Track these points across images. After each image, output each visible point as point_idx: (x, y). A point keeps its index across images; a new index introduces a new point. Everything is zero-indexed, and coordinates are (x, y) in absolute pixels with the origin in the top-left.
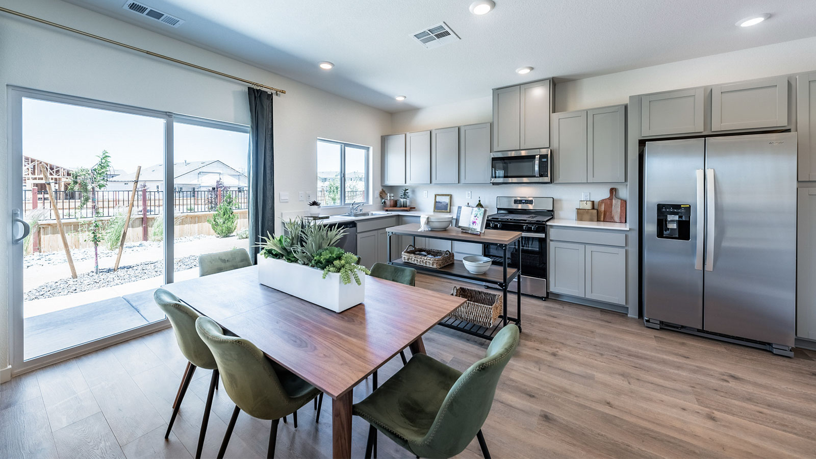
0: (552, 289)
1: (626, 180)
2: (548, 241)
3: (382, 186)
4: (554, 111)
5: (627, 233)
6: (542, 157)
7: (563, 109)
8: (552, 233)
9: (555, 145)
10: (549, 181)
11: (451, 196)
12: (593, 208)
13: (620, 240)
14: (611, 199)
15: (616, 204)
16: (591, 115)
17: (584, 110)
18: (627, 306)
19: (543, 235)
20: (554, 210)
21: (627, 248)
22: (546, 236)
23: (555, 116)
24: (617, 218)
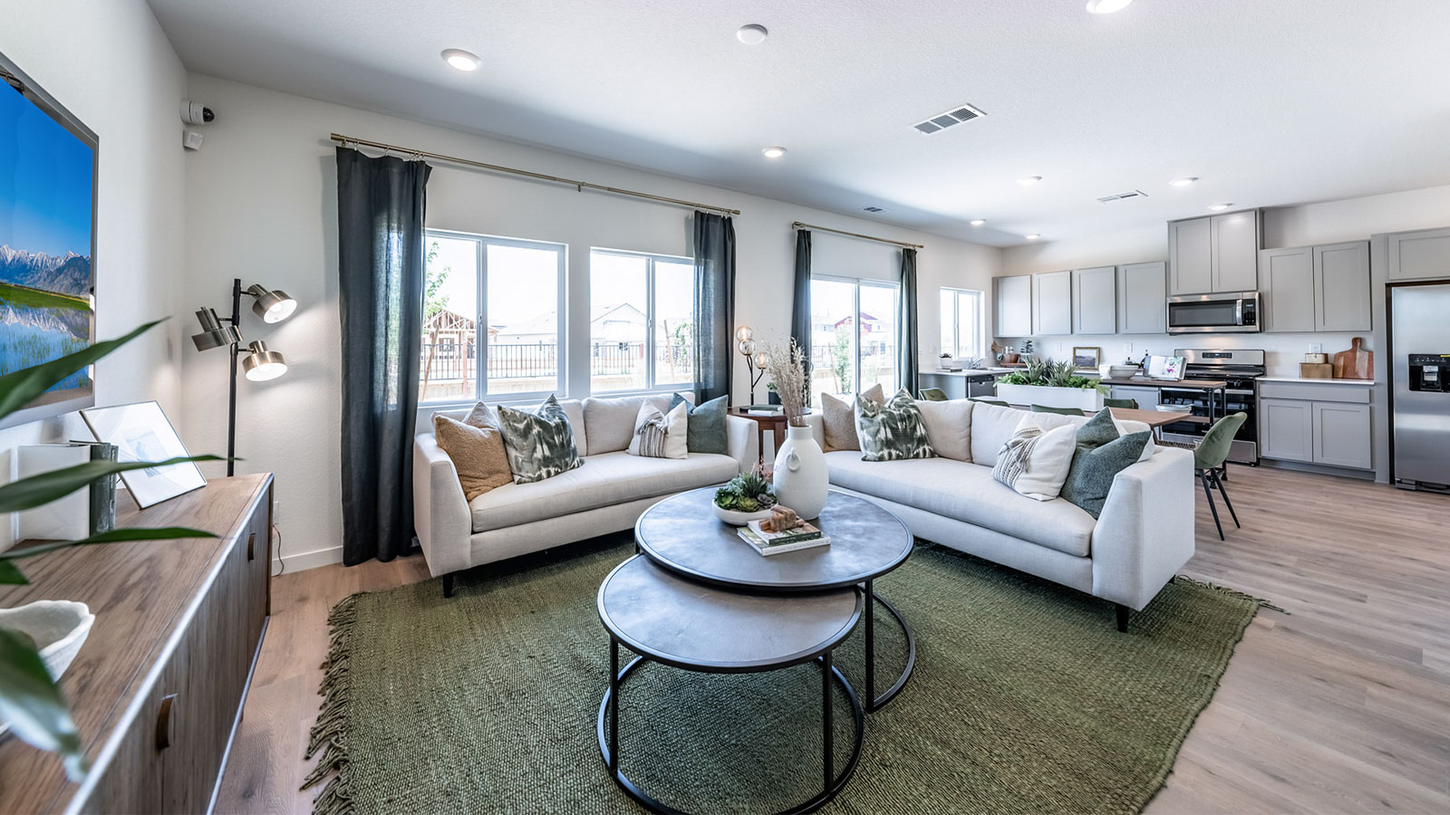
0: (1265, 453)
1: (1372, 329)
2: (1258, 398)
3: (995, 338)
4: (1263, 247)
5: (1372, 388)
6: (1245, 302)
7: (1277, 245)
8: (1264, 390)
9: (1265, 287)
10: (1258, 329)
11: (1099, 349)
12: (1326, 361)
13: (1363, 395)
14: (1353, 351)
15: (1362, 358)
16: (1319, 254)
17: (1309, 247)
18: (1373, 470)
19: (1251, 392)
20: (1266, 365)
21: (1372, 405)
22: (1254, 392)
23: (1264, 254)
24: (1363, 374)
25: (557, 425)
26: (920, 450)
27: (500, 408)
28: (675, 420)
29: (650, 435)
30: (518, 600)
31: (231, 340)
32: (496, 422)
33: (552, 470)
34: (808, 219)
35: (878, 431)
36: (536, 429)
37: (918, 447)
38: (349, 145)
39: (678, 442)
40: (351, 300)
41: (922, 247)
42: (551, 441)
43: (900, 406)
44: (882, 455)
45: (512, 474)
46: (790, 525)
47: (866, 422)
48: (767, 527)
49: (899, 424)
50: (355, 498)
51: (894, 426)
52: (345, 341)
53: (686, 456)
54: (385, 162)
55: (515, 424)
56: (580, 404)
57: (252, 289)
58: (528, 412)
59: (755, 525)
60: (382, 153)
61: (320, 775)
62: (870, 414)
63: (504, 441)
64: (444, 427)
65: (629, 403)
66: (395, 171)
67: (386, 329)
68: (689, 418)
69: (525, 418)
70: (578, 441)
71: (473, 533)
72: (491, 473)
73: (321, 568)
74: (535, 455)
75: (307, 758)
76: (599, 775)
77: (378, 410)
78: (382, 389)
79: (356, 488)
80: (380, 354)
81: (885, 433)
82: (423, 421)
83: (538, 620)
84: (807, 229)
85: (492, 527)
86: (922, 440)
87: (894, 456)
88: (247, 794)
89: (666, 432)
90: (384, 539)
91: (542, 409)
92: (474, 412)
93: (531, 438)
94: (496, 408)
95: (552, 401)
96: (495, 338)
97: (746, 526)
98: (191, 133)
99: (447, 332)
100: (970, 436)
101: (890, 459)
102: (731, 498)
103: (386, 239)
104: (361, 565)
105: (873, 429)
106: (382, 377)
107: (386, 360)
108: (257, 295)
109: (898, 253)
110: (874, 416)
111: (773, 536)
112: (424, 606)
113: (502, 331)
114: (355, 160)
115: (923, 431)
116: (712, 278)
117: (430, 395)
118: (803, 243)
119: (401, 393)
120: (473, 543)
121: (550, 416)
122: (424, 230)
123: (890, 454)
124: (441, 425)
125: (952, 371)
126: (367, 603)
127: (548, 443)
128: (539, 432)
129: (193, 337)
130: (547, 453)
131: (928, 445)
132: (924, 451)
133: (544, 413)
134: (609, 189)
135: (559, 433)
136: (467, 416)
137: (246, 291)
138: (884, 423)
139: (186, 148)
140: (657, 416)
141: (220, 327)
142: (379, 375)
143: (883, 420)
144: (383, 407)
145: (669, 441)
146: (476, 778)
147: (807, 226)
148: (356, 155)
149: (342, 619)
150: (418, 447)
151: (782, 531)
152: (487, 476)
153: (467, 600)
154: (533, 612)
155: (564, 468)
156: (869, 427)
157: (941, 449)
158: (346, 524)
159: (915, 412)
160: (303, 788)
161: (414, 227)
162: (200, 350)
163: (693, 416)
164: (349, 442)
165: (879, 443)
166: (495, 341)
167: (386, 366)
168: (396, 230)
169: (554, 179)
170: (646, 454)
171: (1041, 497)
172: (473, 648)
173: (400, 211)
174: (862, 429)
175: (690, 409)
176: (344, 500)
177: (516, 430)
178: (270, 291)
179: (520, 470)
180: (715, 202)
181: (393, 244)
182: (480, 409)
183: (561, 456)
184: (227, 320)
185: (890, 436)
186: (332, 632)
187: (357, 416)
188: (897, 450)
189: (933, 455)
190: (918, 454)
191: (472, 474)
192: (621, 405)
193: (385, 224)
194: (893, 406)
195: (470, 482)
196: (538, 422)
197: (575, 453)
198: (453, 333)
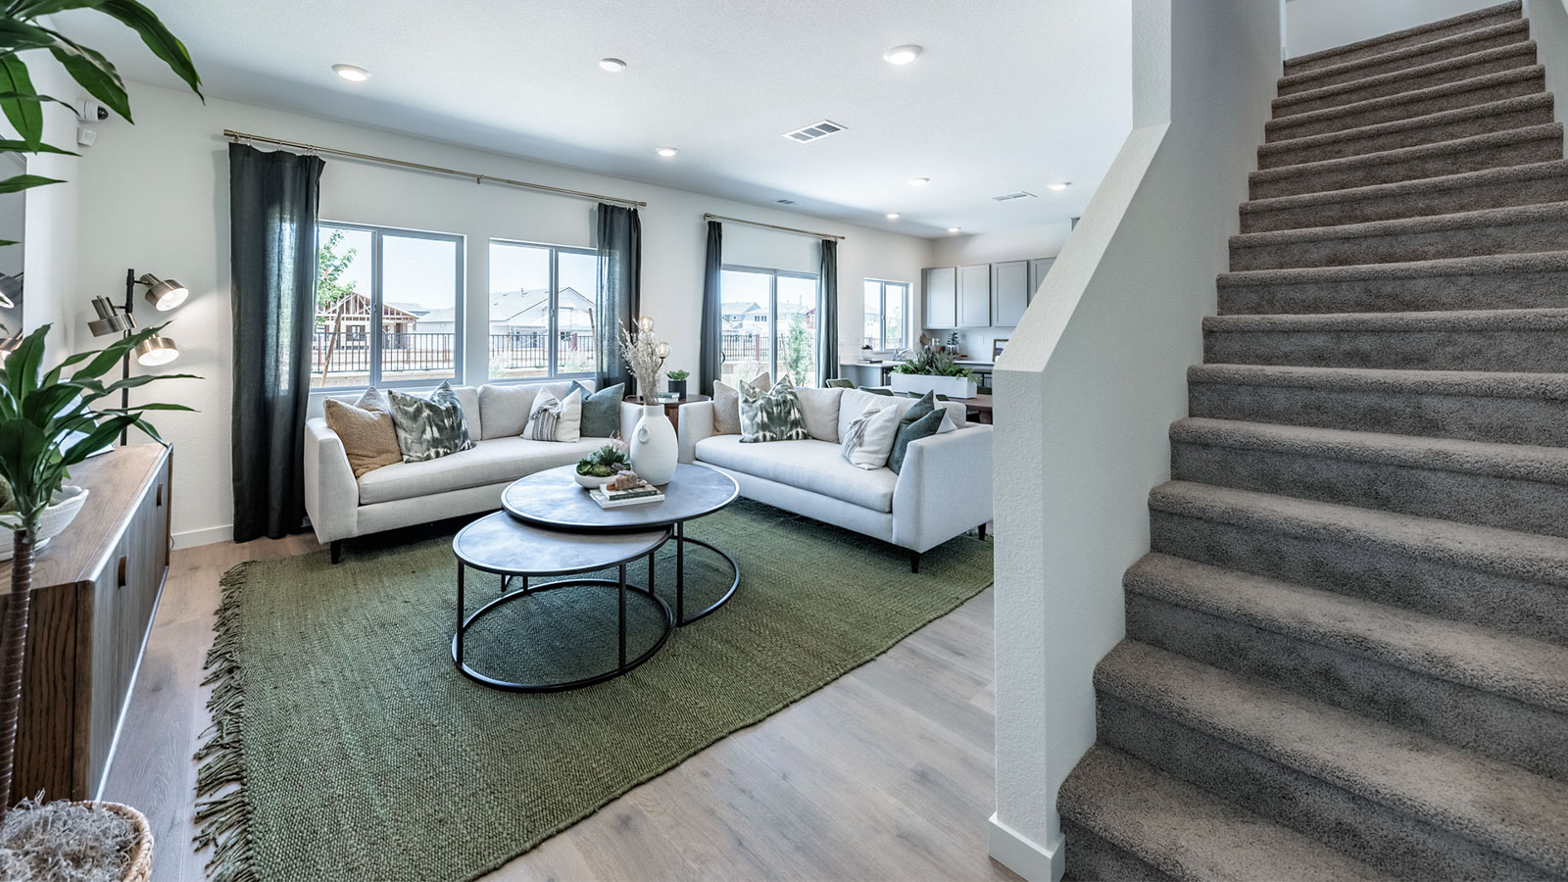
3: (923, 329)
25: (447, 409)
26: (794, 432)
27: (390, 393)
28: (569, 407)
29: (543, 419)
30: (402, 564)
31: (126, 326)
32: (386, 406)
33: (441, 451)
34: (719, 211)
35: (756, 415)
36: (426, 413)
37: (791, 430)
38: (242, 141)
39: (571, 427)
40: (243, 289)
41: (843, 238)
42: (441, 424)
43: (780, 393)
44: (757, 437)
45: (402, 454)
46: (631, 485)
47: (747, 408)
48: (611, 487)
49: (775, 409)
50: (245, 478)
51: (770, 410)
52: (236, 328)
53: (577, 440)
54: (277, 158)
55: (406, 408)
56: (475, 391)
57: (144, 278)
58: (420, 397)
59: (603, 487)
60: (275, 147)
61: (216, 676)
62: (751, 400)
63: (395, 424)
64: (334, 409)
65: (526, 390)
66: (288, 165)
67: (278, 317)
68: (584, 405)
69: (415, 402)
70: (470, 423)
71: (360, 505)
72: (379, 453)
73: (211, 545)
74: (424, 437)
75: (206, 668)
76: (447, 668)
77: (270, 395)
78: (274, 374)
79: (246, 468)
80: (271, 341)
81: (764, 417)
82: (315, 405)
83: (417, 577)
84: (718, 220)
85: (378, 500)
86: (796, 424)
87: (768, 438)
88: (156, 689)
89: (558, 417)
90: (274, 517)
91: (434, 394)
92: (365, 396)
93: (421, 421)
94: (387, 393)
95: (445, 387)
96: (414, 327)
97: (598, 488)
98: (85, 131)
99: (356, 319)
100: (838, 419)
101: (765, 440)
102: (589, 467)
103: (278, 231)
104: (252, 542)
105: (751, 414)
106: (273, 364)
107: (278, 346)
108: (149, 284)
109: (818, 244)
110: (755, 401)
111: (614, 493)
112: (312, 570)
113: (422, 319)
114: (248, 155)
115: (798, 416)
116: (617, 269)
117: (317, 382)
118: (714, 233)
119: (292, 378)
120: (359, 513)
121: (442, 401)
122: (317, 221)
123: (764, 436)
124: (330, 406)
125: (872, 362)
126: (258, 569)
127: (438, 426)
128: (429, 415)
129: (89, 324)
130: (437, 434)
131: (802, 428)
132: (797, 433)
133: (436, 398)
134: (509, 182)
135: (450, 416)
136: (359, 401)
137: (138, 280)
138: (762, 408)
139: (80, 144)
140: (552, 402)
141: (116, 315)
142: (270, 361)
143: (761, 405)
144: (274, 392)
145: (560, 426)
146: (347, 673)
147: (719, 217)
148: (249, 150)
149: (232, 581)
150: (309, 429)
151: (624, 490)
152: (376, 454)
153: (352, 565)
154: (413, 572)
155: (453, 449)
156: (749, 412)
157: (814, 430)
159: (792, 397)
160: (203, 684)
161: (306, 219)
162: (95, 336)
163: (588, 403)
164: (240, 425)
165: (755, 426)
166: (415, 329)
167: (277, 352)
168: (288, 222)
169: (452, 172)
170: (539, 438)
171: (866, 466)
172: (354, 597)
173: (292, 205)
174: (743, 413)
175: (585, 396)
176: (235, 480)
177: (406, 413)
178: (162, 280)
179: (409, 450)
180: (620, 194)
181: (286, 233)
182: (370, 394)
183: (450, 435)
184: (121, 307)
185: (766, 419)
186: (224, 590)
187: (249, 400)
188: (771, 432)
189: (806, 437)
190: (791, 436)
191: (361, 452)
192: (518, 392)
193: (278, 215)
194: (774, 393)
195: (359, 461)
196: (429, 406)
197: (465, 435)
198: (363, 319)
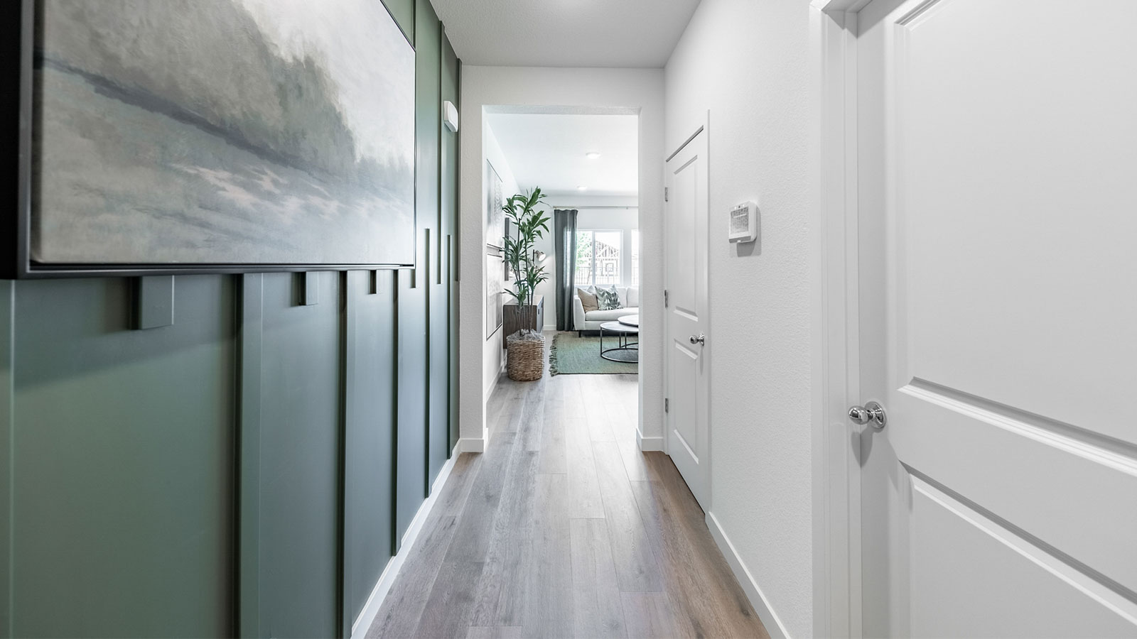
25: (614, 294)
27: (597, 288)
32: (594, 292)
33: (610, 307)
36: (606, 294)
38: (557, 208)
45: (598, 307)
50: (559, 312)
54: (565, 212)
55: (600, 293)
56: (625, 289)
60: (565, 209)
63: (597, 298)
66: (569, 214)
69: (604, 291)
70: (621, 299)
71: (586, 321)
72: (592, 306)
73: (551, 331)
74: (605, 302)
77: (565, 287)
78: (565, 280)
79: (559, 309)
82: (575, 291)
85: (590, 321)
90: (566, 325)
91: (610, 289)
92: (589, 288)
93: (604, 297)
95: (614, 286)
104: (560, 332)
108: (537, 253)
112: (574, 340)
114: (559, 212)
117: (578, 283)
119: (570, 283)
120: (585, 323)
121: (612, 291)
122: (576, 230)
124: (579, 290)
127: (610, 300)
128: (607, 296)
130: (609, 302)
135: (613, 296)
136: (587, 289)
142: (564, 276)
149: (555, 337)
150: (574, 298)
153: (583, 338)
155: (615, 308)
158: (557, 319)
161: (573, 230)
164: (558, 296)
167: (566, 273)
168: (569, 231)
176: (556, 312)
179: (601, 306)
181: (568, 234)
182: (591, 287)
183: (614, 303)
187: (559, 288)
191: (586, 305)
193: (566, 229)
195: (586, 307)
196: (607, 292)
197: (619, 304)
198: (612, 260)
